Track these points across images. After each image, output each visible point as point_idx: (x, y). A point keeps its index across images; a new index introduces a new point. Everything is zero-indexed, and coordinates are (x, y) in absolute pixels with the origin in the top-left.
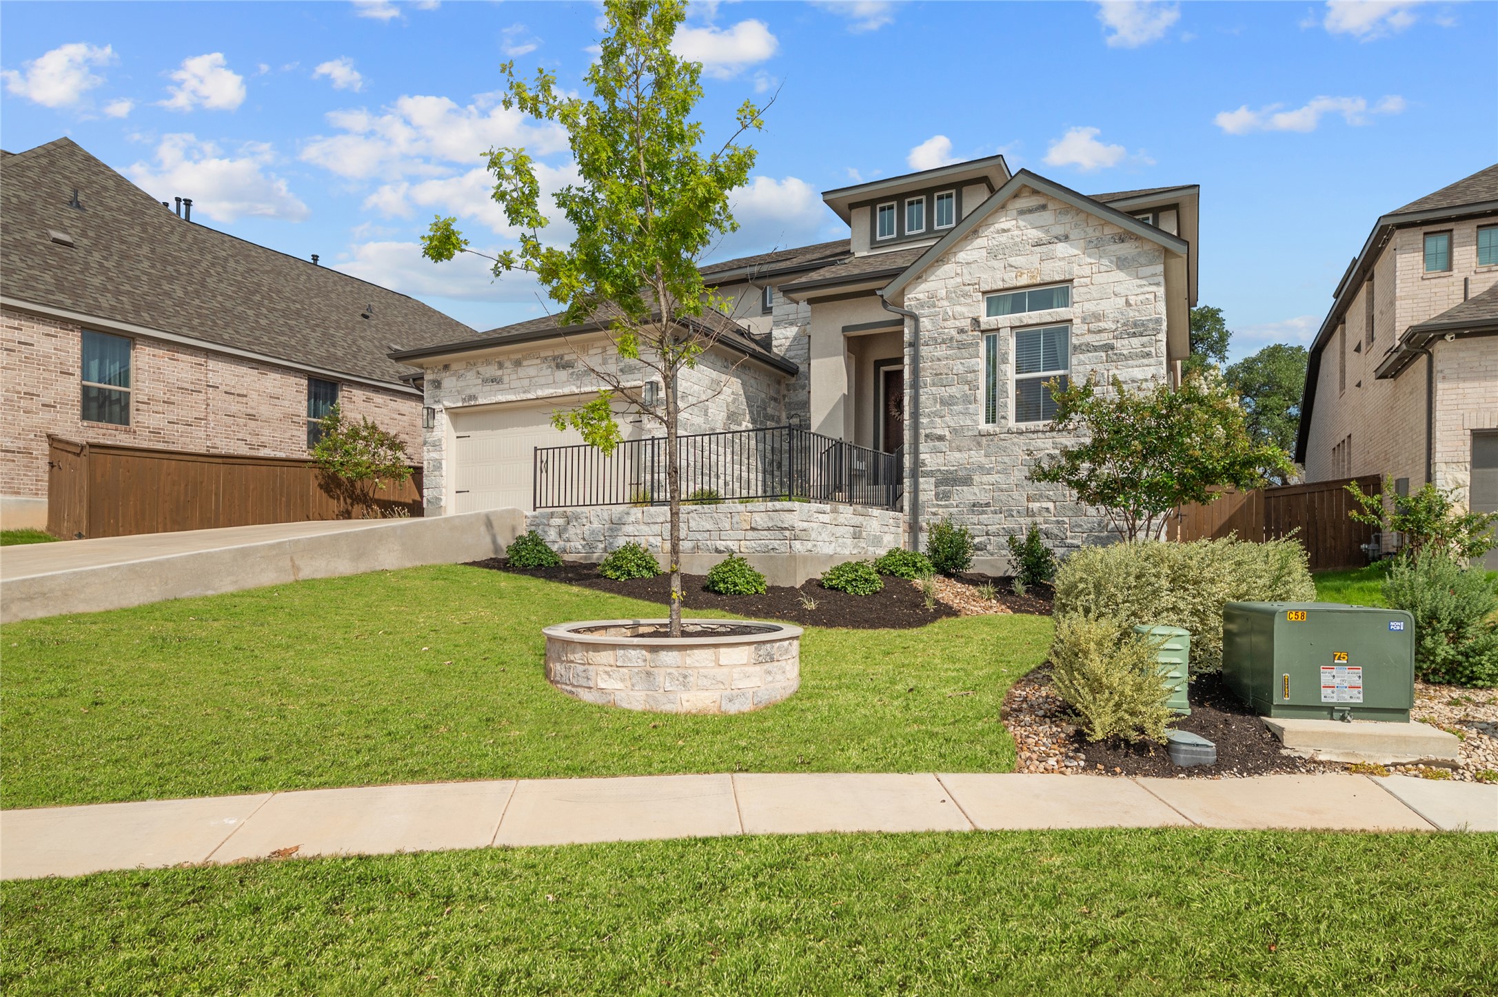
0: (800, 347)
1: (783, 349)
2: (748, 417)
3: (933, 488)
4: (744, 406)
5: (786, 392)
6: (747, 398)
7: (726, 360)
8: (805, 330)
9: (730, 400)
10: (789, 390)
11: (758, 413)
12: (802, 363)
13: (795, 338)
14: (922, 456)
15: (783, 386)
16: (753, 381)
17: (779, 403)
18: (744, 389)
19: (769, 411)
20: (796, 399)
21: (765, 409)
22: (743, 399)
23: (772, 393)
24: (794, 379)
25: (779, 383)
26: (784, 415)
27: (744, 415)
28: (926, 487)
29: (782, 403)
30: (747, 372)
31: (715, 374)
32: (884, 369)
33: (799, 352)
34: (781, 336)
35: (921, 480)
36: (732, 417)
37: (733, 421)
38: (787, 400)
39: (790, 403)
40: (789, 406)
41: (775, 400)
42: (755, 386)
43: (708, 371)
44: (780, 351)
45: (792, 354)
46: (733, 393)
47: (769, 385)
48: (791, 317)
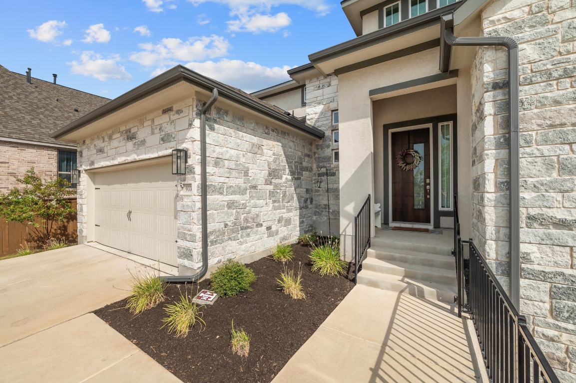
0: (325, 119)
1: (314, 121)
2: (287, 171)
3: (547, 299)
4: (284, 163)
5: (316, 150)
6: (287, 157)
7: (267, 128)
8: (329, 107)
9: (271, 160)
10: (318, 149)
11: (296, 167)
12: (327, 130)
13: (322, 113)
14: (523, 248)
15: (314, 147)
16: (291, 144)
17: (311, 158)
18: (284, 150)
19: (305, 164)
20: (323, 155)
21: (301, 163)
22: (283, 158)
23: (306, 151)
24: (321, 141)
25: (311, 144)
26: (315, 166)
27: (284, 170)
28: (532, 293)
29: (313, 157)
30: (286, 137)
31: (255, 140)
32: (391, 131)
33: (325, 122)
34: (312, 112)
35: (523, 282)
36: (273, 174)
37: (275, 176)
38: (316, 156)
39: (319, 158)
40: (318, 160)
41: (309, 156)
42: (293, 147)
43: (248, 137)
44: (312, 122)
45: (320, 124)
46: (274, 154)
47: (304, 146)
48: (319, 99)
